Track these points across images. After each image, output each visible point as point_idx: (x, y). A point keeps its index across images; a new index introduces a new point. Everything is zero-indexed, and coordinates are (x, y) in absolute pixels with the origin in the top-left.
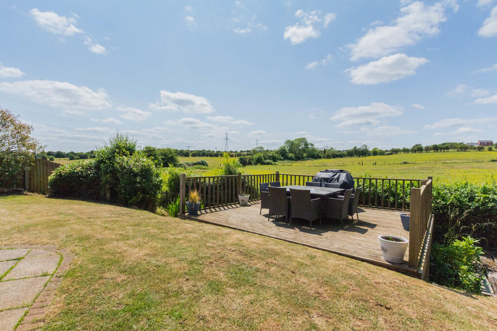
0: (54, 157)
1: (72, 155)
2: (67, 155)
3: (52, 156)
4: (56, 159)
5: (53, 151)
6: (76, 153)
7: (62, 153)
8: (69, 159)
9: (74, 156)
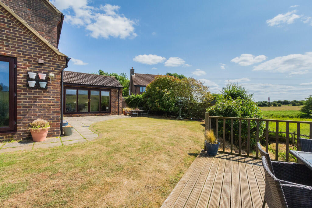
0: (281, 104)
1: (294, 102)
2: (291, 102)
3: (280, 104)
4: (282, 105)
5: (281, 100)
6: (298, 101)
7: (288, 101)
8: (292, 105)
9: (296, 103)
